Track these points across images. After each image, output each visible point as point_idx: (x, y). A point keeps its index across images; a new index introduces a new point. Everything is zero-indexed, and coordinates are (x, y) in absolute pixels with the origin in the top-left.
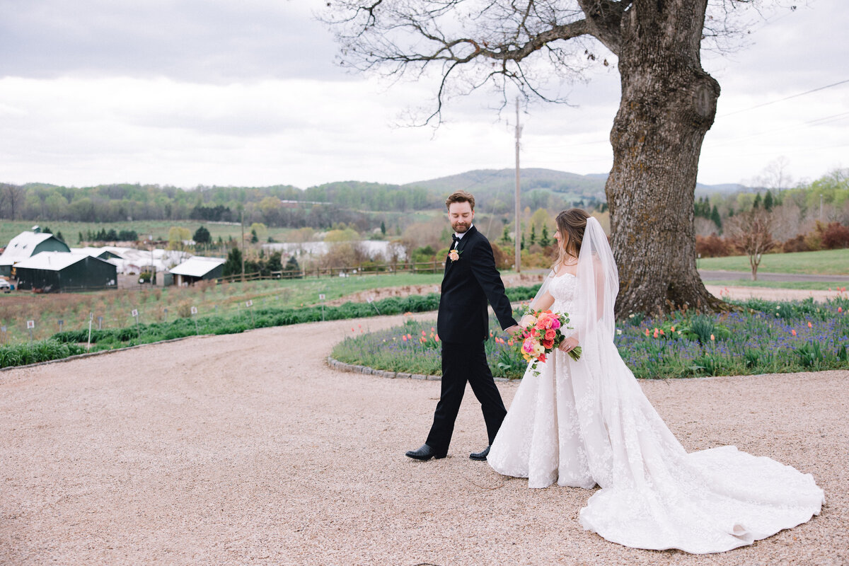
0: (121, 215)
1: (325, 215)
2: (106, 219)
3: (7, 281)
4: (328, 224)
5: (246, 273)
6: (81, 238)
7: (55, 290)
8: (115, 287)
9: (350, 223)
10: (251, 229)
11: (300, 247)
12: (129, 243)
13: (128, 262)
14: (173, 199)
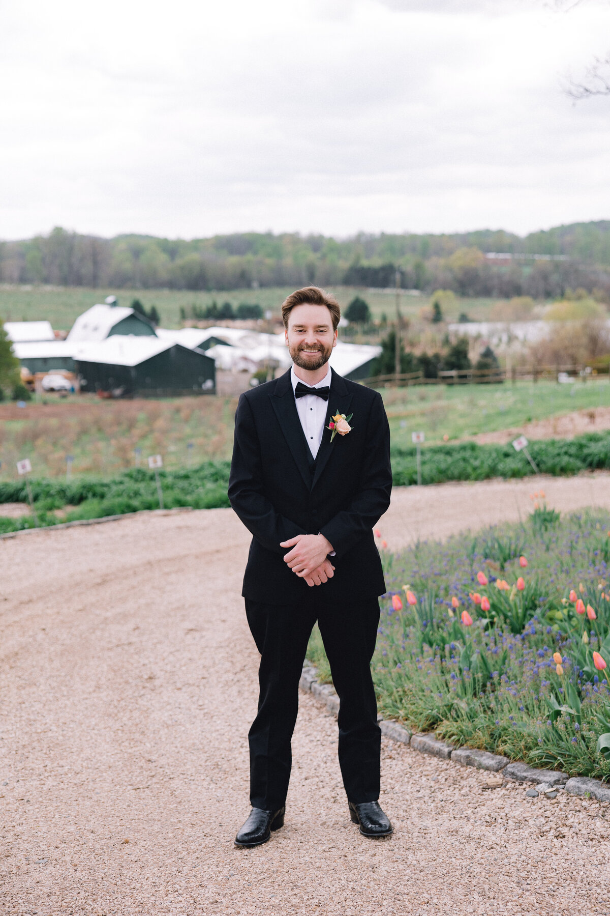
0: (242, 280)
1: (555, 278)
2: (222, 286)
3: (66, 378)
4: (558, 291)
5: (403, 371)
6: (183, 315)
7: (128, 394)
8: (213, 392)
9: (595, 290)
10: (433, 299)
11: (508, 330)
12: (250, 323)
13: (238, 353)
14: (319, 255)
